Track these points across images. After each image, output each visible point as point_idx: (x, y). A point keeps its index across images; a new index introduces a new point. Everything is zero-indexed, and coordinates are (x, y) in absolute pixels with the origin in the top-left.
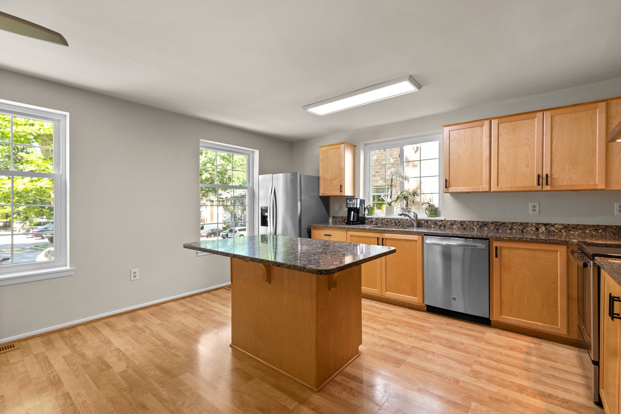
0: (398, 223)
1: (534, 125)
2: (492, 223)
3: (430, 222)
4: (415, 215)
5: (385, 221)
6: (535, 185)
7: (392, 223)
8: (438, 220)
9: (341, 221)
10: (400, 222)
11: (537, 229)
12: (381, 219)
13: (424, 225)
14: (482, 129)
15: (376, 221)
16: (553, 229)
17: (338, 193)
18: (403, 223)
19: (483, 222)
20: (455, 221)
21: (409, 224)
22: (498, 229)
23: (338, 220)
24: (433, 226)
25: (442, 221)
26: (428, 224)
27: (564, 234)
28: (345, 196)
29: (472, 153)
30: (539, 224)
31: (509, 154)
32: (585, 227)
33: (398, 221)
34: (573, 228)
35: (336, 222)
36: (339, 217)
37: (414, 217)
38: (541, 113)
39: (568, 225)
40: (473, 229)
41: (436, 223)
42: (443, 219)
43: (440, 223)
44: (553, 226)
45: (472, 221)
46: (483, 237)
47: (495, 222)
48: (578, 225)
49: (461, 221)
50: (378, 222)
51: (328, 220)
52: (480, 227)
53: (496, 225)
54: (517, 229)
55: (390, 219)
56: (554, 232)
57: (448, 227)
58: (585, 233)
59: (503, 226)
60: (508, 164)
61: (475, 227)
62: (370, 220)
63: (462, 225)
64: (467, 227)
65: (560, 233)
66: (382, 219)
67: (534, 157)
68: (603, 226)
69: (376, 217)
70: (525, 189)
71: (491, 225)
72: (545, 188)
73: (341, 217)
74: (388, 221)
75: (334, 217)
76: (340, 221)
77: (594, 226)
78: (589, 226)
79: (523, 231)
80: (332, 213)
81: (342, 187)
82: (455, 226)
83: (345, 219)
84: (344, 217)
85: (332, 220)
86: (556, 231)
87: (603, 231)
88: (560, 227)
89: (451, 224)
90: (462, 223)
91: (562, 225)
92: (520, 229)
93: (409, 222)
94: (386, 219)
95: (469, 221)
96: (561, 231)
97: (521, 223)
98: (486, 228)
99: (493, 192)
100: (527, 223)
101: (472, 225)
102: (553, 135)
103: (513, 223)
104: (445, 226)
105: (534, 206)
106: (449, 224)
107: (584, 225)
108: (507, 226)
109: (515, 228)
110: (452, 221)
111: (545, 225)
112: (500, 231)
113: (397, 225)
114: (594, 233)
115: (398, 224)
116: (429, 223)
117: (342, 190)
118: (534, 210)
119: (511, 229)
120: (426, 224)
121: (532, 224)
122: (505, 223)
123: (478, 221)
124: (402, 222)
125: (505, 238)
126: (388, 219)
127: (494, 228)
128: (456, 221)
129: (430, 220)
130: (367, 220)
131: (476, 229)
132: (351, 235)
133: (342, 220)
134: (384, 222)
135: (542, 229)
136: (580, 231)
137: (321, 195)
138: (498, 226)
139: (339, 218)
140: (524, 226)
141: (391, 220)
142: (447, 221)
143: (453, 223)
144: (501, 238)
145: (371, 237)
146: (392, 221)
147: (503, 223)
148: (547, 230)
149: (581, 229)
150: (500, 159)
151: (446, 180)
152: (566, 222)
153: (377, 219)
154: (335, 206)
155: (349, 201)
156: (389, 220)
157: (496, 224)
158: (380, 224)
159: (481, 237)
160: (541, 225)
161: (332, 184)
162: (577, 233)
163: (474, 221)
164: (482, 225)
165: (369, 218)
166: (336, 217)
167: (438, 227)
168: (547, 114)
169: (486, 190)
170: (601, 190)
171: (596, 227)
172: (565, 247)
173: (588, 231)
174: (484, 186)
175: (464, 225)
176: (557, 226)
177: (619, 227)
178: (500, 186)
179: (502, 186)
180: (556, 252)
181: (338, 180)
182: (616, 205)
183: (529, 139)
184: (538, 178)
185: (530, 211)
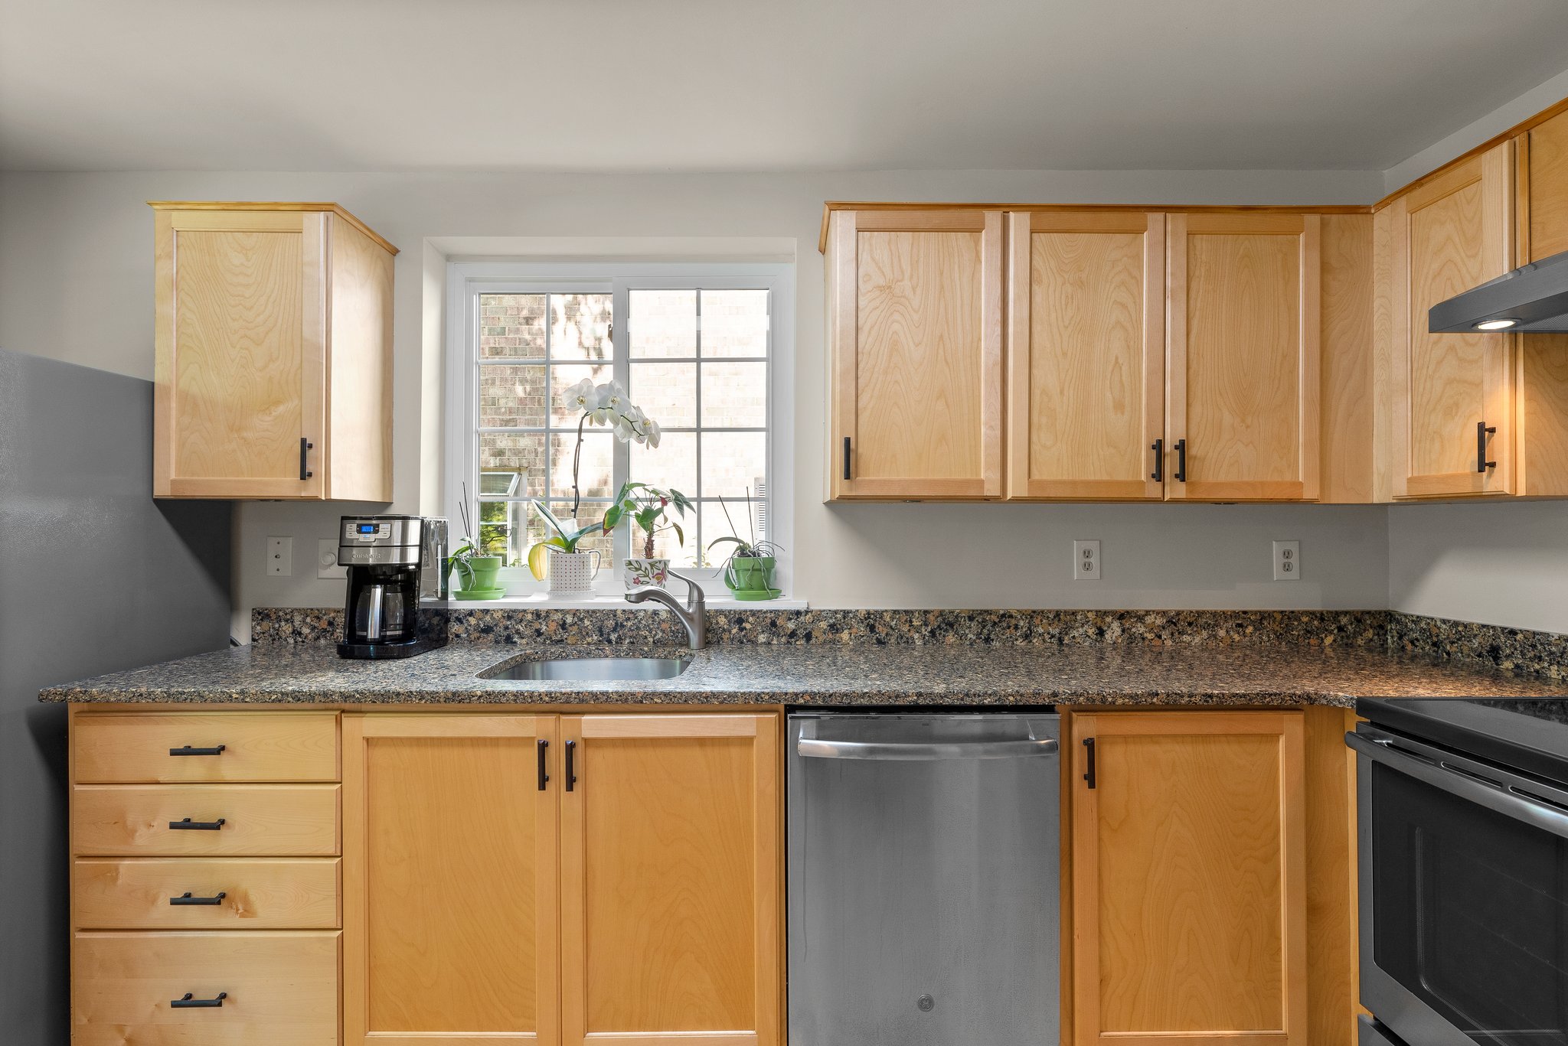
0: (614, 630)
1: (1138, 257)
2: (971, 618)
3: (751, 619)
4: (696, 594)
5: (553, 626)
6: (1143, 478)
8: (783, 612)
9: (306, 631)
10: (622, 626)
11: (1101, 633)
12: (529, 617)
13: (726, 636)
14: (977, 243)
15: (506, 628)
16: (1142, 630)
17: (285, 484)
18: (638, 628)
19: (941, 613)
20: (846, 613)
21: (663, 631)
22: (988, 640)
23: (287, 628)
24: (762, 638)
25: (798, 613)
26: (741, 629)
27: (1169, 643)
28: (329, 501)
29: (941, 337)
30: (1106, 613)
31: (1065, 354)
32: (1218, 617)
33: (611, 623)
34: (1190, 624)
35: (276, 637)
36: (299, 610)
37: (689, 604)
38: (1160, 216)
39: (1178, 613)
40: (909, 642)
41: (773, 624)
42: (802, 607)
43: (791, 625)
44: (1140, 618)
45: (906, 612)
46: (1041, 702)
47: (982, 612)
48: (1200, 614)
49: (869, 613)
50: (518, 632)
51: (228, 631)
52: (933, 633)
53: (984, 622)
54: (1047, 636)
55: (575, 613)
56: (1143, 639)
57: (821, 639)
58: (1215, 636)
59: (1005, 624)
60: (1062, 392)
61: (916, 636)
62: (473, 621)
63: (872, 628)
64: (887, 634)
65: (1157, 642)
66: (537, 614)
67: (1140, 373)
68: (1255, 613)
69: (508, 607)
70: (1081, 493)
71: (968, 623)
72: (1171, 492)
73: (305, 613)
74: (564, 623)
75: (261, 615)
76: (300, 634)
77: (1235, 615)
78: (1226, 616)
79: (1061, 640)
80: (252, 590)
81: (310, 453)
82: (845, 635)
83: (330, 624)
84: (328, 611)
85: (253, 628)
86: (1149, 636)
87: (1256, 629)
88: (1159, 621)
89: (832, 626)
90: (871, 620)
91: (1164, 613)
92: (1053, 636)
93: (664, 626)
94: (558, 616)
95: (895, 612)
96: (1160, 637)
97: (1058, 614)
98: (951, 638)
99: (1016, 500)
100: (1074, 613)
101: (905, 628)
102: (1192, 302)
103: (1032, 615)
104: (808, 637)
105: (1087, 554)
106: (823, 625)
107: (1214, 614)
108: (1016, 627)
109: (1041, 630)
110: (836, 612)
111: (1122, 616)
112: (996, 644)
113: (610, 642)
114: (1236, 637)
115: (613, 637)
116: (748, 626)
117: (309, 468)
118: (1087, 567)
119: (1027, 637)
120: (734, 631)
121: (1085, 613)
122: (1011, 616)
123: (926, 612)
124: (629, 623)
125: (1120, 701)
126: (567, 612)
127: (978, 635)
128: (849, 612)
129: (753, 613)
130: (459, 620)
131: (919, 642)
132: (367, 740)
133: (313, 628)
134: (544, 628)
135: (1114, 631)
136: (1205, 634)
137: (162, 490)
138: (989, 627)
139: (298, 619)
140: (1065, 618)
141: (581, 620)
142: (819, 616)
143: (838, 622)
144: (1104, 699)
145: (497, 739)
146: (587, 622)
147: (1003, 616)
148: (1126, 635)
149: (1208, 625)
150: (1035, 371)
151: (848, 441)
152: (1172, 606)
153: (510, 615)
154: (271, 555)
155: (359, 531)
156: (569, 620)
157: (984, 621)
158: (524, 641)
159: (1032, 702)
160: (1109, 619)
161: (245, 434)
162: (1197, 639)
163: (912, 612)
164: (939, 626)
165: (471, 613)
166: (277, 610)
167: (783, 640)
168: (1178, 224)
169: (992, 490)
170: (1310, 502)
171: (1240, 619)
172: (1299, 717)
173: (1222, 633)
174: (982, 477)
175: (879, 628)
176: (1149, 620)
177: (1290, 616)
178: (1036, 476)
179: (1045, 477)
180: (1274, 737)
181: (281, 409)
182: (1276, 549)
183: (1124, 306)
184: (1154, 452)
185: (1077, 572)
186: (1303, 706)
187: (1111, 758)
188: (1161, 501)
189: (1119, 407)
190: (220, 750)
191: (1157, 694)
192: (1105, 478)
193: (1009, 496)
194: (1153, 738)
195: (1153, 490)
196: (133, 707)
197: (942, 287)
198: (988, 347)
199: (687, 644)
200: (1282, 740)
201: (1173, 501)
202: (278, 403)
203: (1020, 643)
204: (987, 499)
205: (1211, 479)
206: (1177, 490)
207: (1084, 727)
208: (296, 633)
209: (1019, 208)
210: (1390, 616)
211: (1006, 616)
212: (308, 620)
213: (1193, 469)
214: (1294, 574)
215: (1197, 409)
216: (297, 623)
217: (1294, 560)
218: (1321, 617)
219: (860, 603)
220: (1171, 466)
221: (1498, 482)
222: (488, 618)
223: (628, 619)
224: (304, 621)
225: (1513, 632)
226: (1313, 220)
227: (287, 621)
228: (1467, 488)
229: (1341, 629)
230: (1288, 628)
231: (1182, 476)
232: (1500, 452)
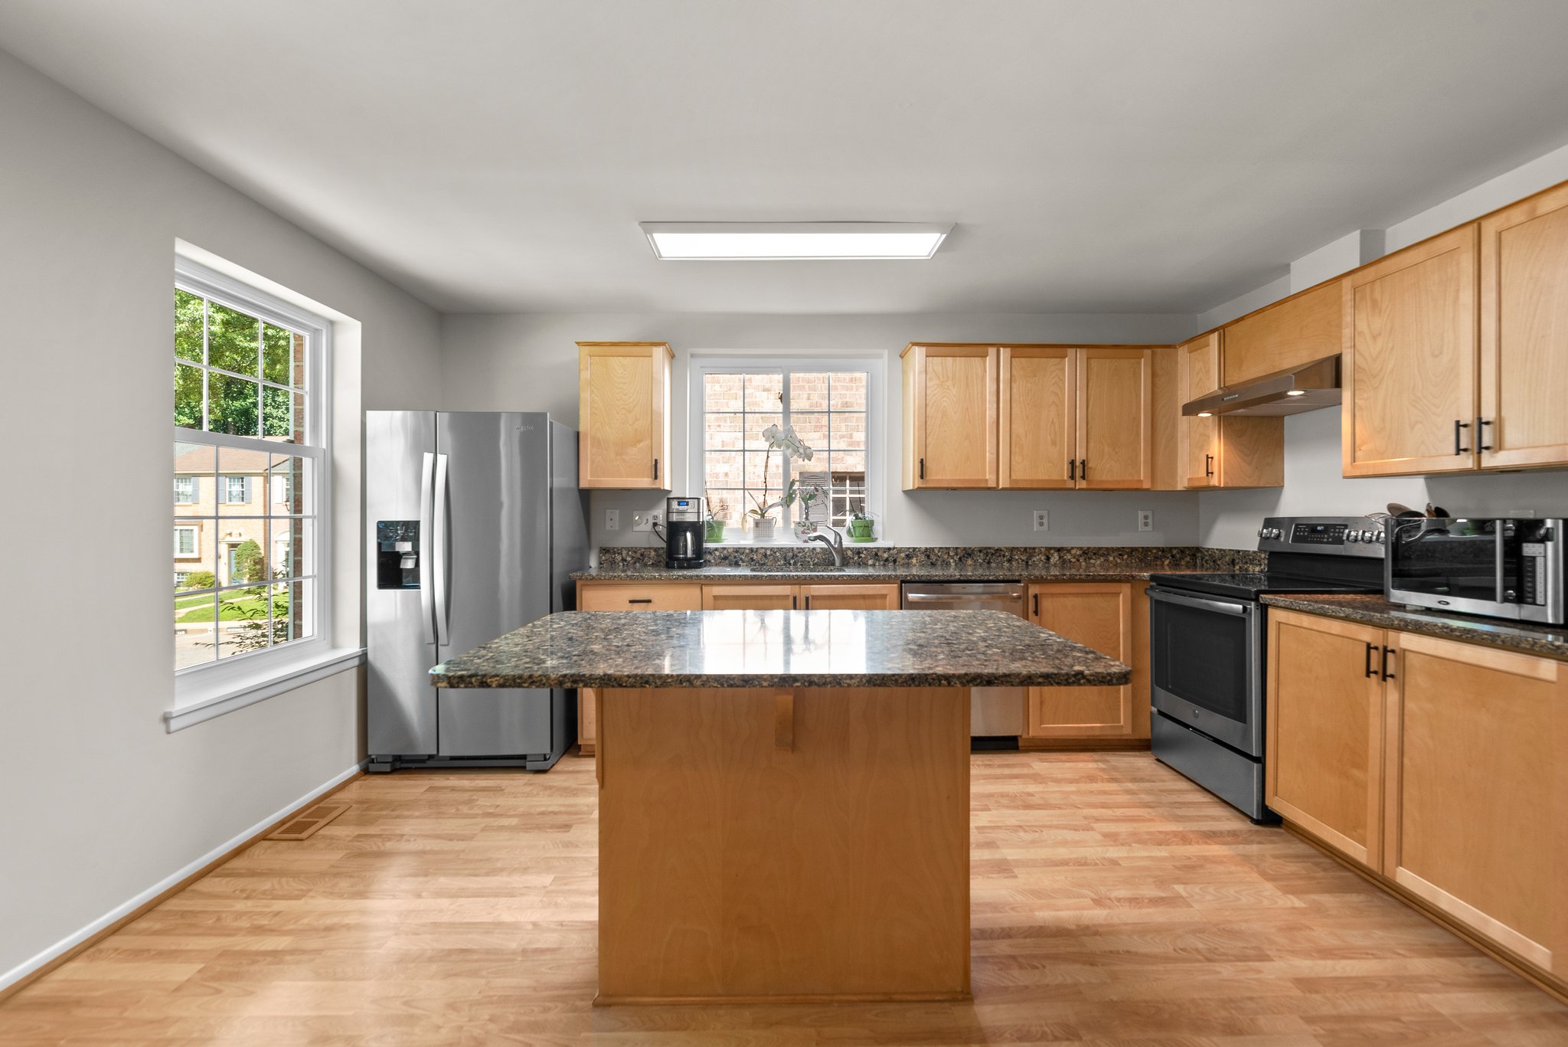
0: (792, 558)
1: (1063, 369)
2: (980, 551)
3: (864, 552)
4: (838, 538)
5: (760, 556)
6: (1066, 478)
7: (776, 560)
8: (881, 548)
9: (629, 559)
10: (797, 556)
11: (1048, 559)
12: (747, 551)
13: (851, 561)
14: (985, 362)
15: (735, 557)
16: (1069, 557)
17: (645, 482)
18: (805, 557)
19: (965, 549)
20: (914, 549)
21: (818, 559)
22: (989, 563)
23: (619, 558)
24: (870, 562)
25: (889, 549)
26: (859, 557)
27: (1083, 564)
28: (664, 490)
29: (967, 409)
30: (1051, 548)
31: (1027, 417)
32: (1109, 551)
33: (791, 554)
34: (1095, 554)
35: (613, 563)
36: (625, 548)
37: (835, 542)
38: (1074, 350)
39: (1088, 548)
40: (948, 564)
41: (876, 555)
42: (891, 546)
43: (886, 555)
44: (1069, 551)
45: (946, 548)
46: (1014, 578)
47: (986, 548)
48: (1100, 549)
49: (926, 548)
50: (741, 559)
51: (588, 560)
52: (960, 559)
53: (987, 554)
54: (1020, 561)
55: (771, 549)
56: (1070, 562)
57: (902, 562)
58: (1107, 560)
59: (998, 555)
60: (1026, 436)
61: (952, 561)
62: (717, 553)
63: (928, 557)
64: (936, 560)
65: (1078, 563)
66: (751, 550)
67: (1064, 427)
68: (1129, 548)
69: (736, 547)
70: (1035, 486)
71: (979, 554)
72: (1079, 485)
73: (628, 549)
74: (766, 554)
75: (605, 551)
76: (625, 560)
77: (1118, 549)
78: (1113, 550)
79: (1027, 563)
80: (600, 538)
81: (658, 466)
82: (914, 561)
83: (642, 555)
84: (640, 549)
85: (600, 557)
86: (1073, 560)
87: (1129, 556)
88: (1078, 552)
89: (907, 556)
90: (928, 552)
91: (1081, 548)
92: (1023, 561)
93: (819, 556)
94: (763, 551)
95: (940, 548)
96: (1079, 561)
97: (1026, 549)
98: (970, 562)
99: (1003, 489)
100: (1034, 548)
101: (946, 557)
102: (1089, 392)
103: (1012, 550)
104: (895, 561)
105: (1041, 517)
106: (903, 555)
107: (1107, 549)
108: (1004, 556)
109: (1017, 558)
110: (909, 548)
111: (1059, 550)
112: (993, 565)
113: (790, 564)
114: (1119, 561)
115: (792, 562)
116: (863, 556)
117: (659, 474)
118: (1041, 524)
119: (1009, 561)
120: (856, 558)
121: (1040, 548)
122: (1001, 550)
123: (957, 548)
124: (801, 555)
125: (1049, 578)
126: (768, 549)
127: (984, 560)
128: (917, 548)
129: (866, 549)
130: (710, 553)
131: (953, 564)
132: (714, 596)
133: (633, 557)
134: (755, 557)
135: (1055, 558)
136: (1102, 559)
137: (583, 484)
138: (990, 556)
139: (624, 552)
140: (1029, 552)
141: (775, 553)
142: (900, 550)
143: (911, 553)
144: (1042, 577)
145: (772, 596)
146: (778, 554)
147: (997, 550)
148: (1061, 560)
149: (1103, 555)
150: (1013, 426)
151: (922, 460)
152: (1085, 545)
153: (737, 550)
154: (608, 519)
155: (679, 505)
156: (768, 553)
157: (987, 552)
158: (745, 564)
159: (1011, 578)
160: (1052, 552)
161: (624, 457)
162: (1098, 562)
163: (949, 548)
164: (963, 556)
165: (716, 549)
166: (614, 548)
167: (882, 563)
168: (1081, 354)
169: (992, 484)
170: (1147, 490)
171: (1120, 551)
172: (1129, 585)
173: (1111, 558)
174: (987, 477)
175: (932, 557)
176: (1073, 552)
177: (1146, 550)
178: (1013, 477)
179: (1018, 478)
180: (1118, 594)
181: (641, 444)
182: (1141, 514)
183: (1057, 394)
184: (1070, 465)
185: (1036, 527)
186: (1130, 580)
187: (1046, 604)
188: (1074, 489)
189: (1054, 443)
190: (649, 601)
191: (1065, 575)
192: (1047, 478)
193: (1000, 487)
194: (1064, 595)
195: (1070, 484)
196: (610, 582)
197: (967, 385)
198: (990, 413)
199: (833, 564)
200: (1121, 596)
201: (1080, 489)
202: (640, 441)
203: (1006, 564)
204: (989, 489)
205: (1099, 479)
206: (1083, 484)
207: (1033, 590)
208: (624, 560)
209: (1005, 346)
210: (1198, 549)
211: (999, 550)
212: (630, 553)
213: (1090, 475)
214: (1150, 528)
215: (1092, 445)
216: (624, 555)
217: (1150, 521)
218: (1163, 550)
219: (923, 544)
220: (1078, 473)
221: (1214, 481)
222: (725, 552)
223: (800, 552)
224: (628, 554)
225: (1239, 551)
226: (1148, 352)
227: (618, 553)
228: (1204, 484)
229: (1173, 556)
230: (1146, 556)
231: (1083, 477)
232: (1215, 467)
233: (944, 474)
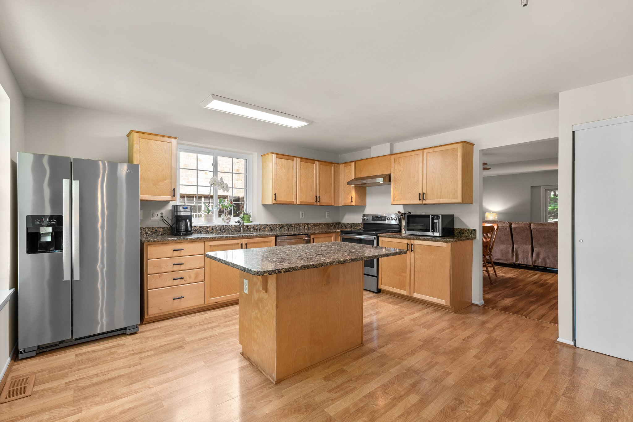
0: (223, 230)
1: (314, 167)
2: (286, 225)
5: (210, 229)
6: (314, 201)
7: (217, 230)
9: (149, 232)
10: (225, 229)
11: (305, 227)
12: (205, 227)
14: (293, 162)
15: (200, 230)
19: (282, 224)
20: (266, 225)
22: (288, 229)
23: (144, 232)
24: (252, 230)
25: (258, 225)
26: (248, 229)
27: (314, 228)
29: (288, 177)
30: (305, 224)
31: (304, 182)
33: (223, 228)
36: (147, 228)
38: (316, 162)
39: (315, 223)
40: (277, 230)
41: (254, 227)
43: (257, 227)
44: (310, 224)
47: (288, 224)
49: (270, 225)
50: (203, 231)
52: (280, 228)
53: (288, 226)
57: (262, 230)
60: (304, 188)
63: (271, 227)
64: (273, 229)
66: (207, 227)
67: (314, 185)
70: (306, 204)
73: (149, 228)
74: (213, 228)
77: (322, 223)
79: (299, 228)
82: (266, 229)
83: (156, 230)
84: (155, 228)
86: (311, 227)
87: (324, 226)
88: (312, 225)
89: (264, 227)
90: (270, 226)
91: (313, 224)
93: (233, 228)
94: (211, 227)
95: (274, 224)
97: (299, 224)
98: (283, 229)
100: (301, 224)
101: (276, 227)
102: (320, 175)
103: (295, 224)
104: (260, 229)
105: (302, 214)
106: (262, 227)
107: (319, 224)
109: (296, 227)
111: (307, 224)
112: (290, 230)
113: (222, 232)
115: (223, 231)
116: (249, 228)
118: (302, 216)
119: (294, 228)
123: (279, 224)
124: (226, 228)
125: (317, 233)
126: (213, 226)
129: (250, 225)
131: (278, 230)
132: (210, 246)
133: (151, 232)
134: (208, 230)
135: (306, 227)
140: (299, 225)
141: (216, 228)
142: (262, 225)
143: (265, 226)
144: (315, 233)
145: (234, 244)
146: (218, 228)
148: (308, 227)
150: (301, 184)
151: (276, 194)
152: (314, 222)
153: (201, 227)
155: (183, 208)
156: (214, 228)
158: (204, 233)
161: (157, 186)
162: (317, 228)
163: (277, 224)
167: (255, 230)
168: (318, 163)
169: (295, 203)
170: (333, 206)
171: (323, 224)
172: (334, 234)
173: (320, 226)
174: (294, 200)
175: (272, 227)
176: (311, 225)
177: (329, 223)
178: (301, 201)
179: (302, 201)
181: (166, 181)
182: (327, 213)
183: (312, 175)
184: (316, 198)
185: (301, 217)
186: (335, 232)
187: (315, 241)
188: (316, 205)
189: (311, 190)
190: (181, 250)
192: (310, 201)
194: (320, 237)
195: (315, 203)
196: (164, 242)
197: (288, 169)
198: (294, 179)
199: (240, 231)
200: (333, 237)
201: (318, 205)
202: (165, 180)
203: (293, 229)
204: (294, 204)
205: (322, 202)
206: (318, 204)
207: (312, 236)
208: (146, 233)
209: (299, 158)
210: (340, 223)
211: (291, 225)
212: (150, 230)
214: (329, 217)
215: (320, 191)
216: (147, 231)
217: (329, 215)
218: (332, 223)
219: (269, 223)
220: (318, 200)
221: (354, 204)
222: (196, 228)
223: (226, 227)
224: (149, 230)
225: (353, 223)
226: (333, 165)
227: (144, 230)
228: (350, 204)
229: (334, 225)
230: (328, 225)
231: (319, 201)
232: (353, 200)
233: (282, 198)
